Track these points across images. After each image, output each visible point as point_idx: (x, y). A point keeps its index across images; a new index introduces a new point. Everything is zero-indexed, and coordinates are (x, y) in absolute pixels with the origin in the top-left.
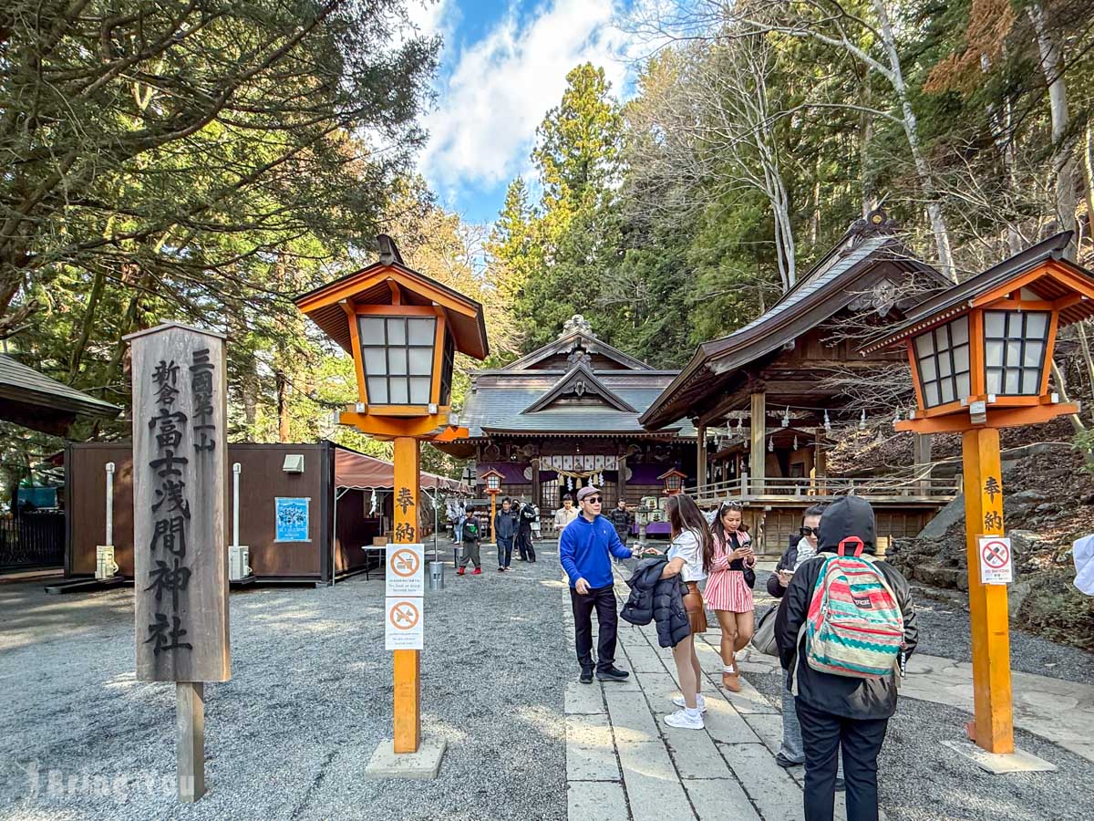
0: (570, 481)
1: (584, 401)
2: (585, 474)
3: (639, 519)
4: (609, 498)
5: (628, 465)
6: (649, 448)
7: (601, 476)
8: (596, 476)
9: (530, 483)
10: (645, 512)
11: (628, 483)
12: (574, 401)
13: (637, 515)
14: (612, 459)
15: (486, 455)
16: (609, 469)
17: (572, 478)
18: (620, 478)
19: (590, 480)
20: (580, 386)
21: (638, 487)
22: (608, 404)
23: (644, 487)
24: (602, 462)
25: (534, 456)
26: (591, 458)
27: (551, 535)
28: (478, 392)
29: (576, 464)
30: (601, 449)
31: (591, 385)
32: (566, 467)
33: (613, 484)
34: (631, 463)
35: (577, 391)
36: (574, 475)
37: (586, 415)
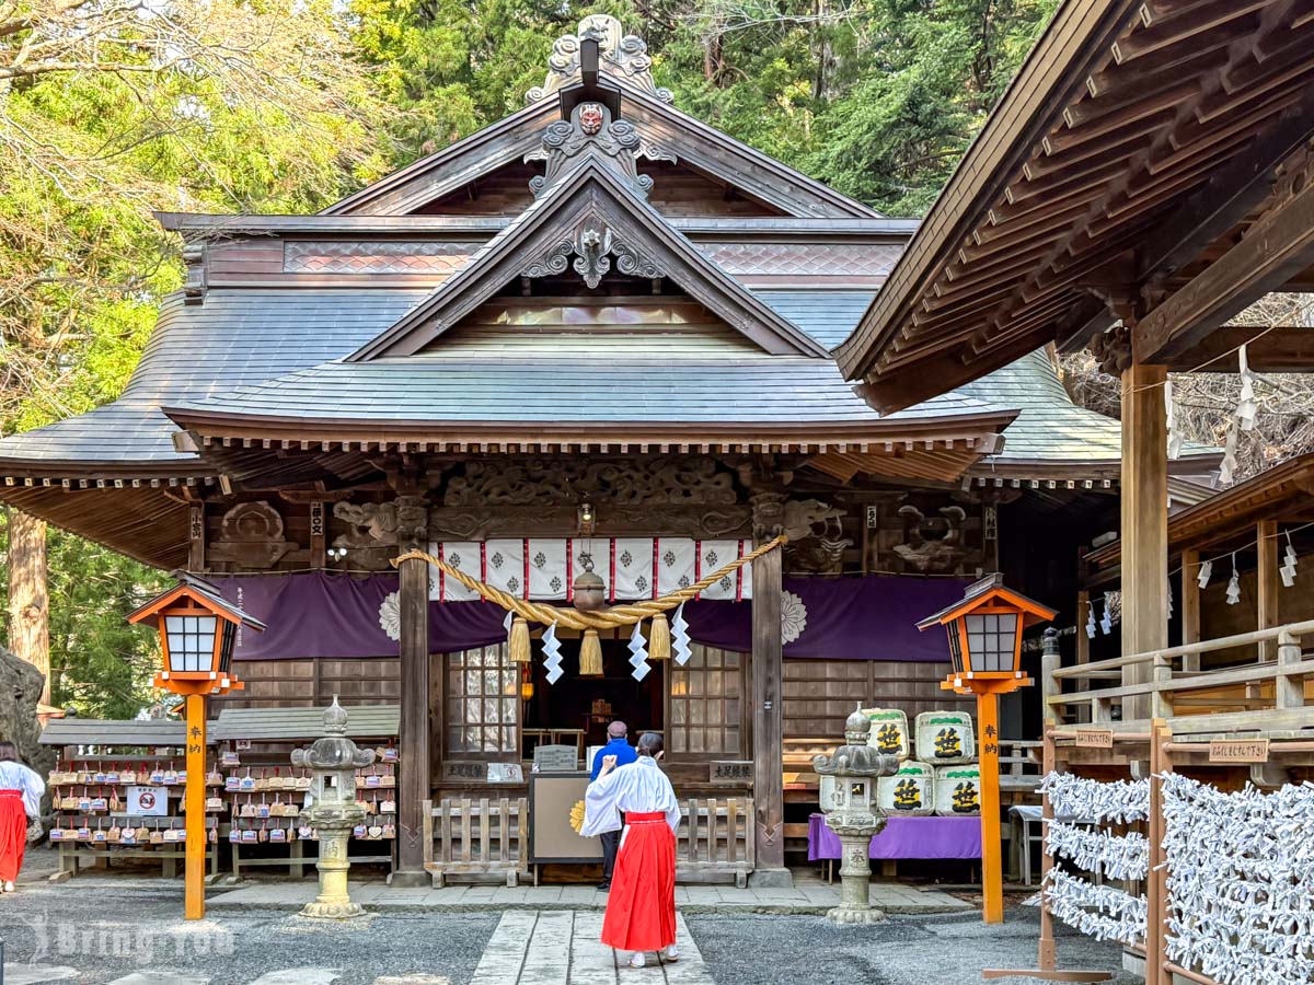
0: (552, 645)
1: (609, 316)
2: (616, 616)
3: (839, 805)
4: (716, 718)
5: (789, 584)
6: (871, 514)
7: (681, 624)
8: (659, 624)
9: (392, 652)
10: (863, 775)
11: (791, 654)
12: (571, 314)
13: (828, 786)
14: (725, 553)
15: (226, 544)
16: (715, 592)
17: (561, 632)
18: (761, 630)
19: (638, 640)
20: (594, 248)
21: (829, 670)
22: (706, 323)
23: (853, 671)
24: (684, 566)
25: (408, 539)
26: (640, 548)
27: (475, 868)
28: (209, 300)
29: (578, 571)
30: (683, 511)
31: (639, 243)
32: (541, 586)
33: (733, 658)
34: (799, 572)
35: (581, 267)
36: (570, 618)
37: (617, 367)
